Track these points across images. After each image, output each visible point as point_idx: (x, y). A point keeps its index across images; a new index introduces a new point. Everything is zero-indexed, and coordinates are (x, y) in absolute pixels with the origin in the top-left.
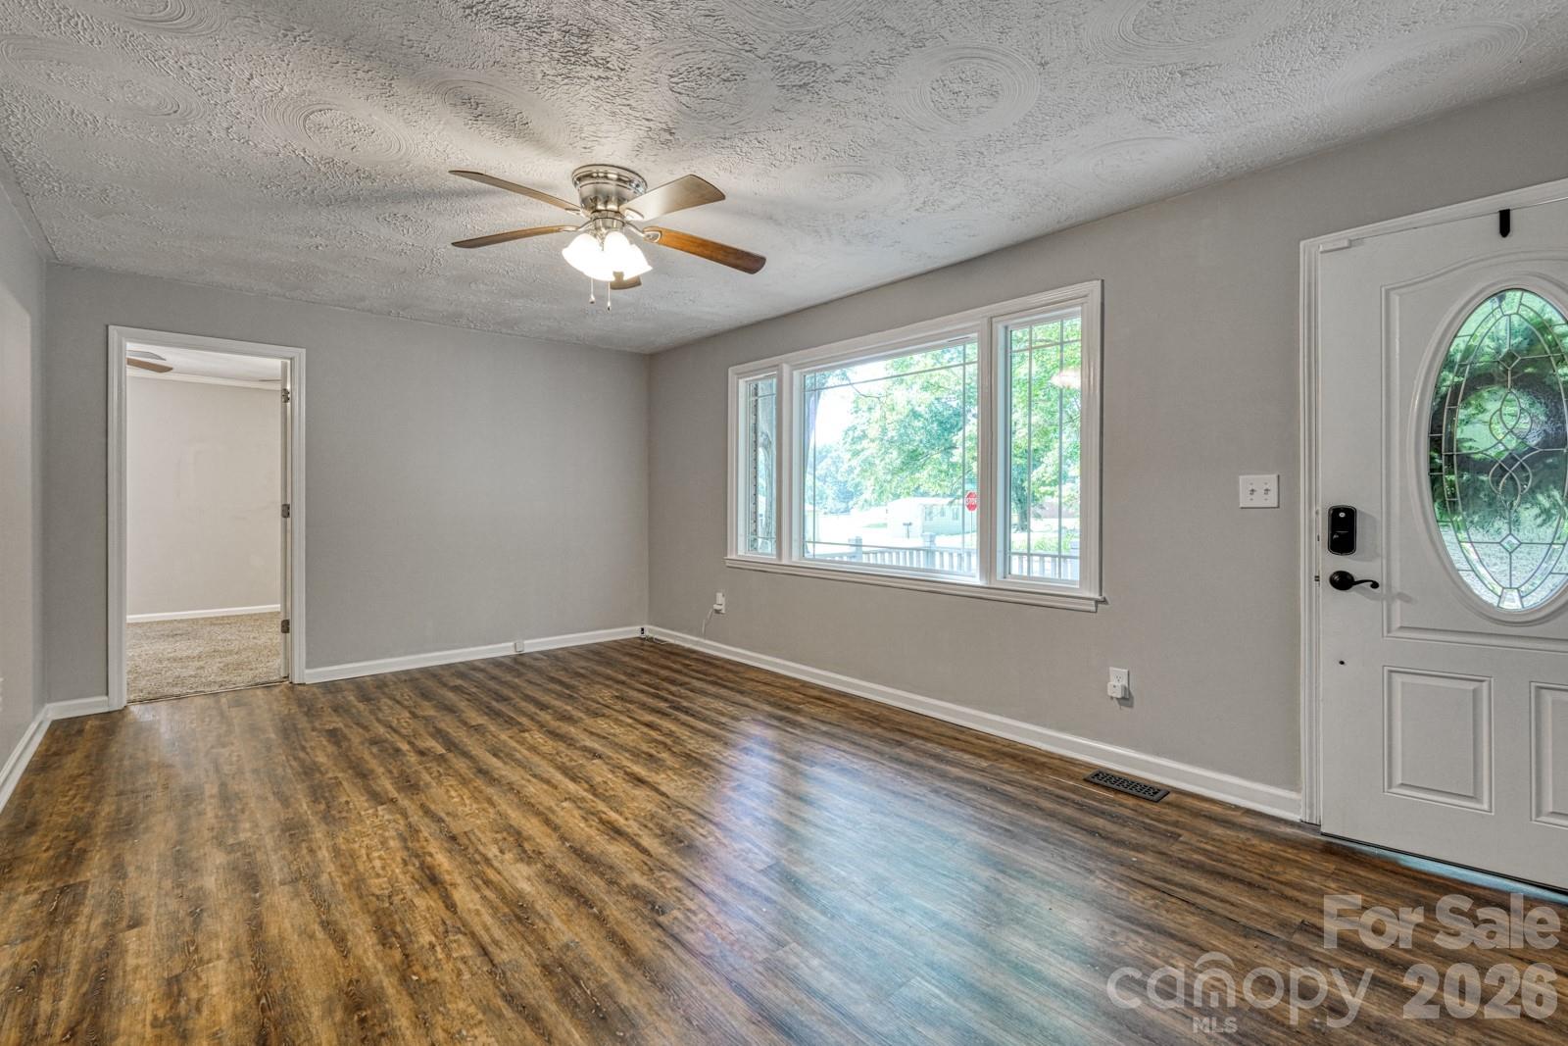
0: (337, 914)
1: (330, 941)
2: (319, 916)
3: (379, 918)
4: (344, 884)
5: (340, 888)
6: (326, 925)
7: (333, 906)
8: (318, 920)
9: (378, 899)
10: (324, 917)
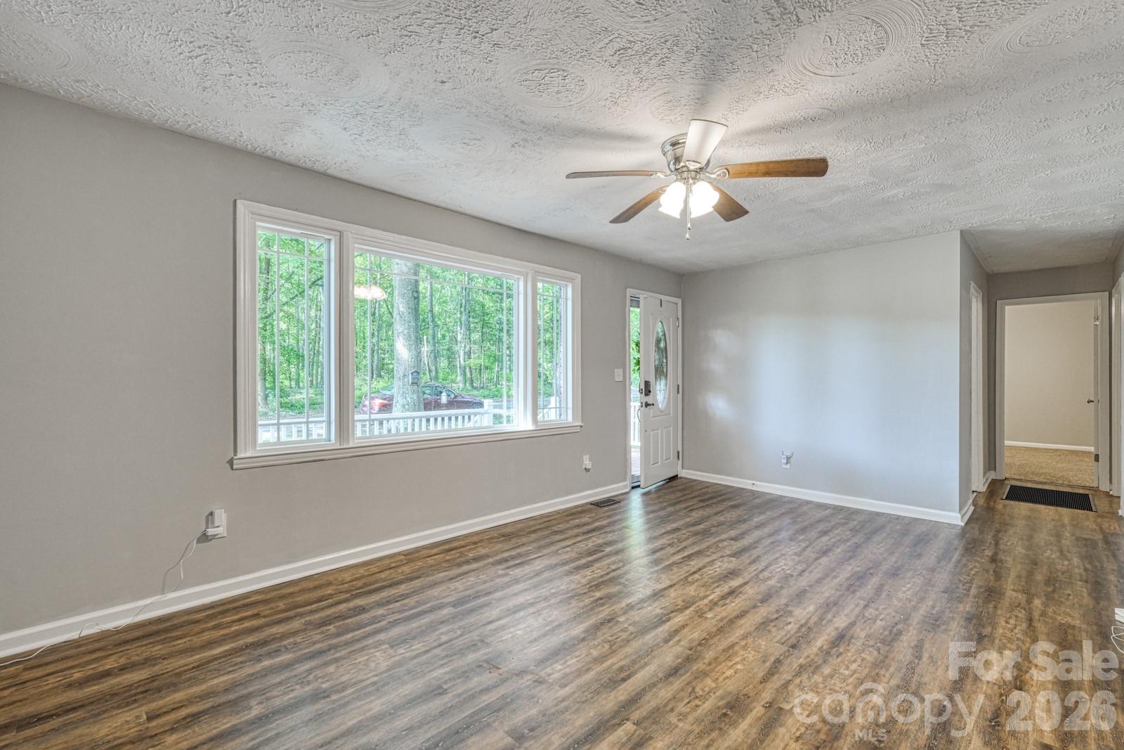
0: (908, 658)
1: (924, 650)
2: (918, 664)
3: (890, 642)
4: (887, 670)
5: (892, 670)
6: (919, 658)
7: (906, 663)
8: (921, 663)
9: (879, 649)
10: (916, 661)
